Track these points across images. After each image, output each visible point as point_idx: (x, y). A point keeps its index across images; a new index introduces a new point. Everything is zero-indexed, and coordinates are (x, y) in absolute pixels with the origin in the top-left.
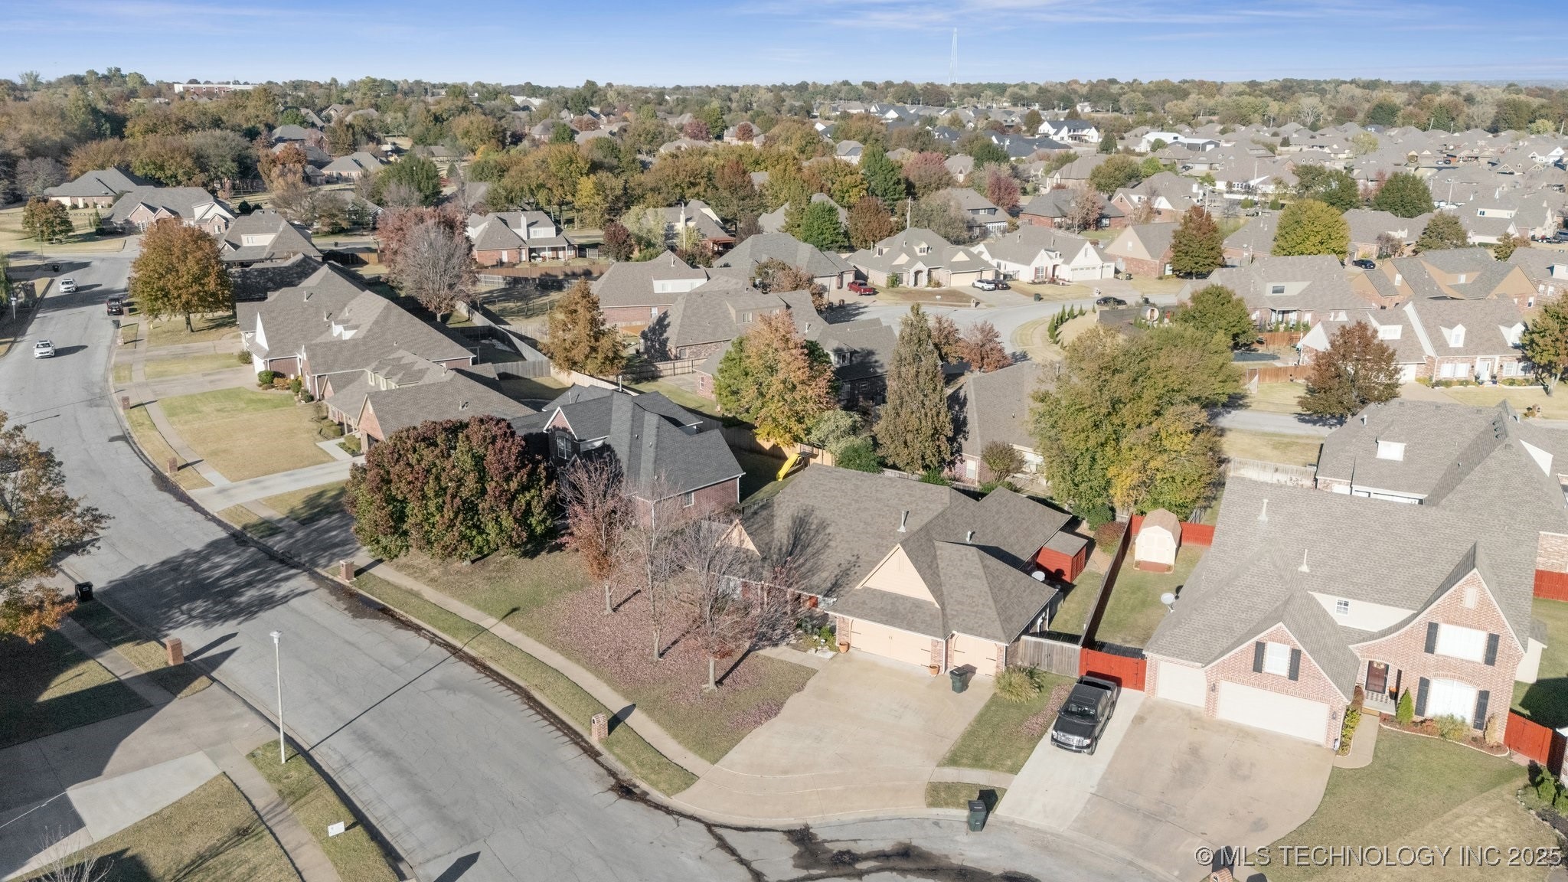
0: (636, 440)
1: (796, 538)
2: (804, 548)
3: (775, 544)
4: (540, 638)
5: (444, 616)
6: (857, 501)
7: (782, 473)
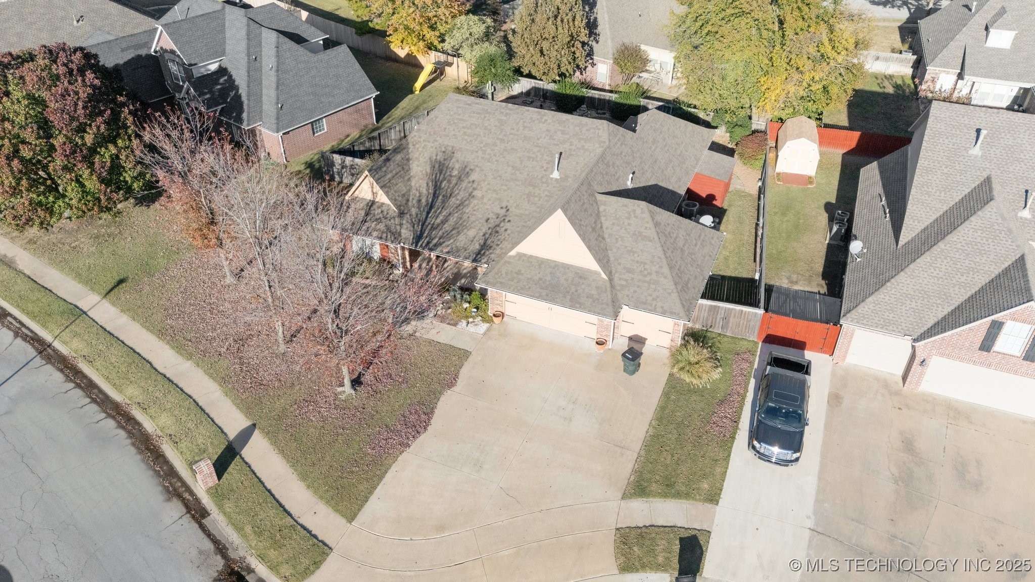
0: (254, 61)
1: (437, 187)
2: (447, 198)
3: (414, 195)
4: (148, 324)
5: (38, 295)
6: (502, 141)
7: (418, 85)
